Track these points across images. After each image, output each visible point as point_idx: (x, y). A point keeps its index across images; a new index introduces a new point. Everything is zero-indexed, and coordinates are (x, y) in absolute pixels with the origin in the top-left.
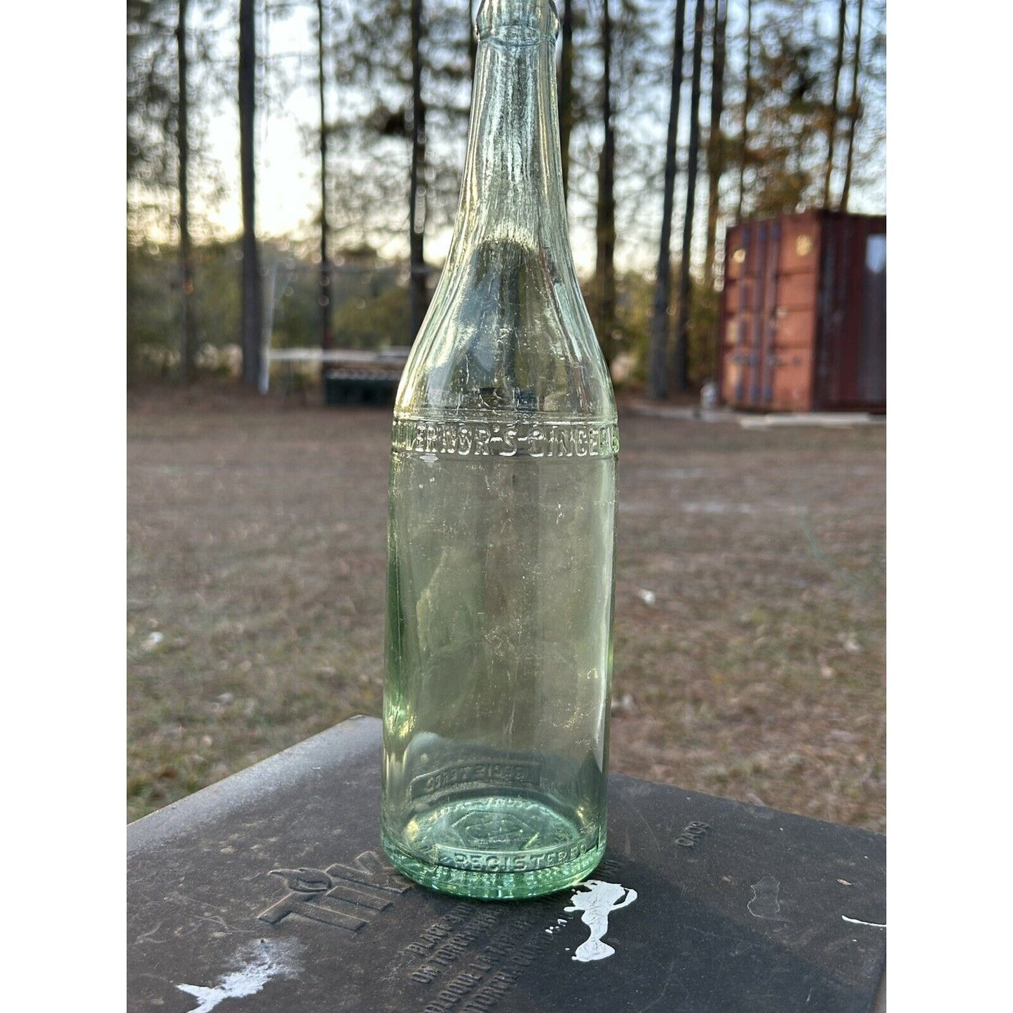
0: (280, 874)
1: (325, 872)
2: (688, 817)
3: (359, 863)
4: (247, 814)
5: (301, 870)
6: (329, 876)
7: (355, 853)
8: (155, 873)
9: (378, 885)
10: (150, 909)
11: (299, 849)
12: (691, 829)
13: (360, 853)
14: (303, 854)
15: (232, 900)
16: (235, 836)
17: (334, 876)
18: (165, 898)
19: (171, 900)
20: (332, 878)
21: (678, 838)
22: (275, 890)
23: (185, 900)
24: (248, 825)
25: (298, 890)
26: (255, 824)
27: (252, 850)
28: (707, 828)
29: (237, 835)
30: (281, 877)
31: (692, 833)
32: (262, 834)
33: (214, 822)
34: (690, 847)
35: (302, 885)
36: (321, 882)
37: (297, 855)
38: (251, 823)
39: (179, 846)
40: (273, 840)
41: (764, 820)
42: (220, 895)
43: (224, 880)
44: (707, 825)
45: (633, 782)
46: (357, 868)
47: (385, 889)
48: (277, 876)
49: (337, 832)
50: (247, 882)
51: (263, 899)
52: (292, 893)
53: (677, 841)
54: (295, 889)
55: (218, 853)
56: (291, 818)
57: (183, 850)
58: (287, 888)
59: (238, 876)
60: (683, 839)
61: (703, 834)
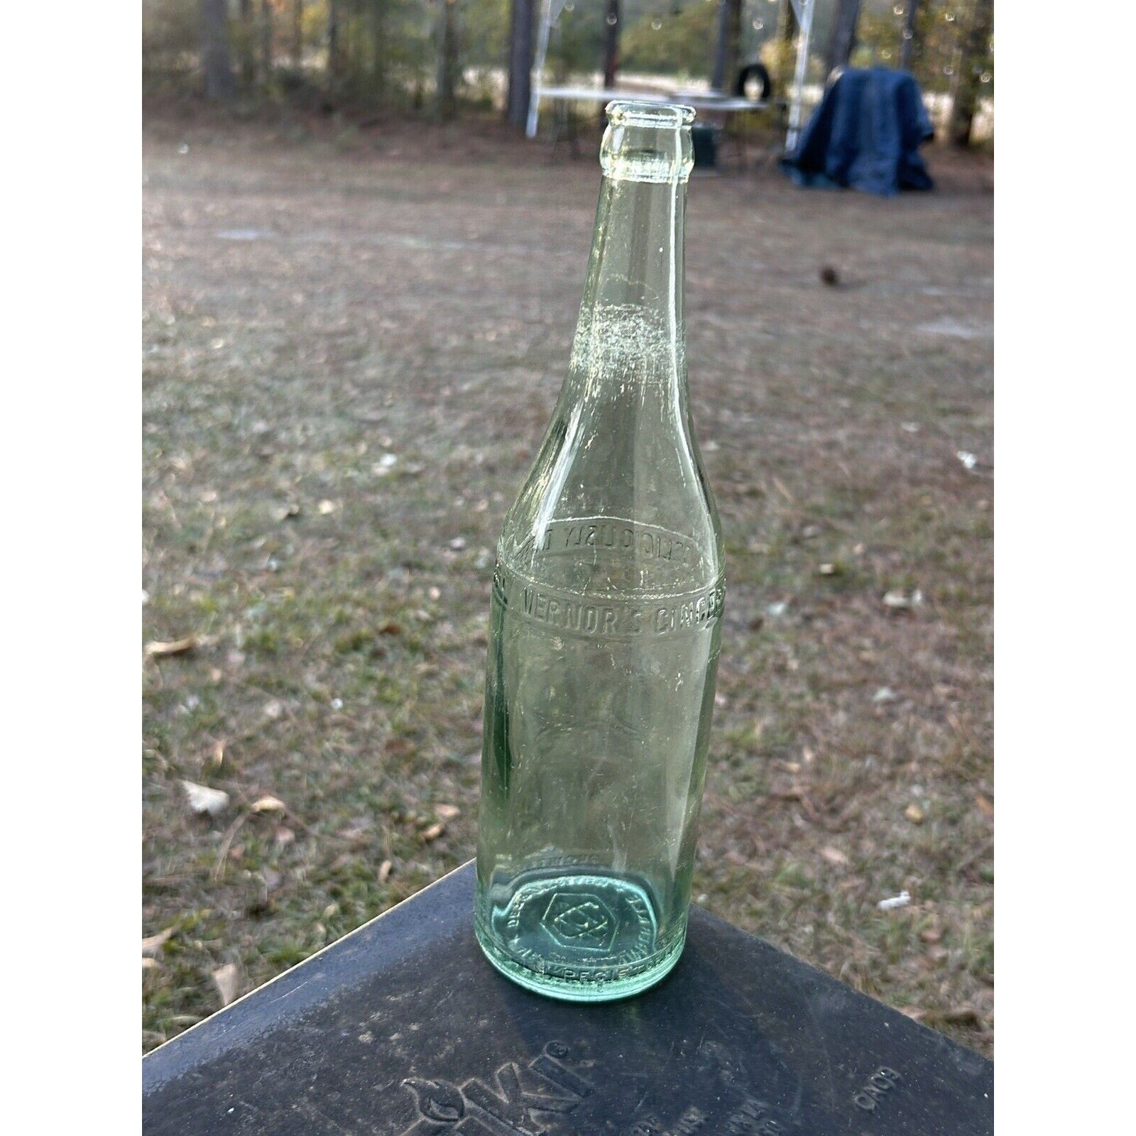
0: (414, 1086)
1: (460, 1089)
2: (879, 1056)
3: (498, 1080)
4: (395, 981)
5: (436, 1083)
6: (463, 1097)
7: (496, 1064)
8: (288, 1065)
9: (512, 1123)
10: (277, 1121)
11: (438, 1047)
12: (877, 1079)
13: (501, 1064)
14: (442, 1056)
15: (359, 1120)
16: (376, 1016)
17: (469, 1098)
18: (294, 1107)
19: (299, 1110)
20: (466, 1101)
21: (858, 1093)
22: (405, 1111)
23: (313, 1111)
24: (393, 999)
25: (428, 1116)
26: (399, 998)
27: (391, 1042)
28: (897, 1081)
29: (378, 1014)
30: (414, 1091)
31: (877, 1087)
32: (405, 1016)
33: (359, 989)
34: (870, 1111)
35: (435, 1108)
36: (454, 1107)
37: (435, 1057)
38: (396, 997)
39: (319, 1025)
40: (414, 1027)
41: (967, 1074)
42: (349, 1111)
43: (357, 1086)
44: (897, 1075)
45: (827, 986)
46: (495, 1088)
47: (517, 1130)
48: (410, 1089)
49: (483, 1023)
50: (378, 1093)
51: (391, 1124)
52: (422, 1118)
53: (856, 1099)
54: (425, 1114)
55: (356, 1041)
56: (438, 994)
57: (321, 1032)
58: (418, 1110)
59: (371, 1083)
60: (863, 1095)
61: (890, 1089)
